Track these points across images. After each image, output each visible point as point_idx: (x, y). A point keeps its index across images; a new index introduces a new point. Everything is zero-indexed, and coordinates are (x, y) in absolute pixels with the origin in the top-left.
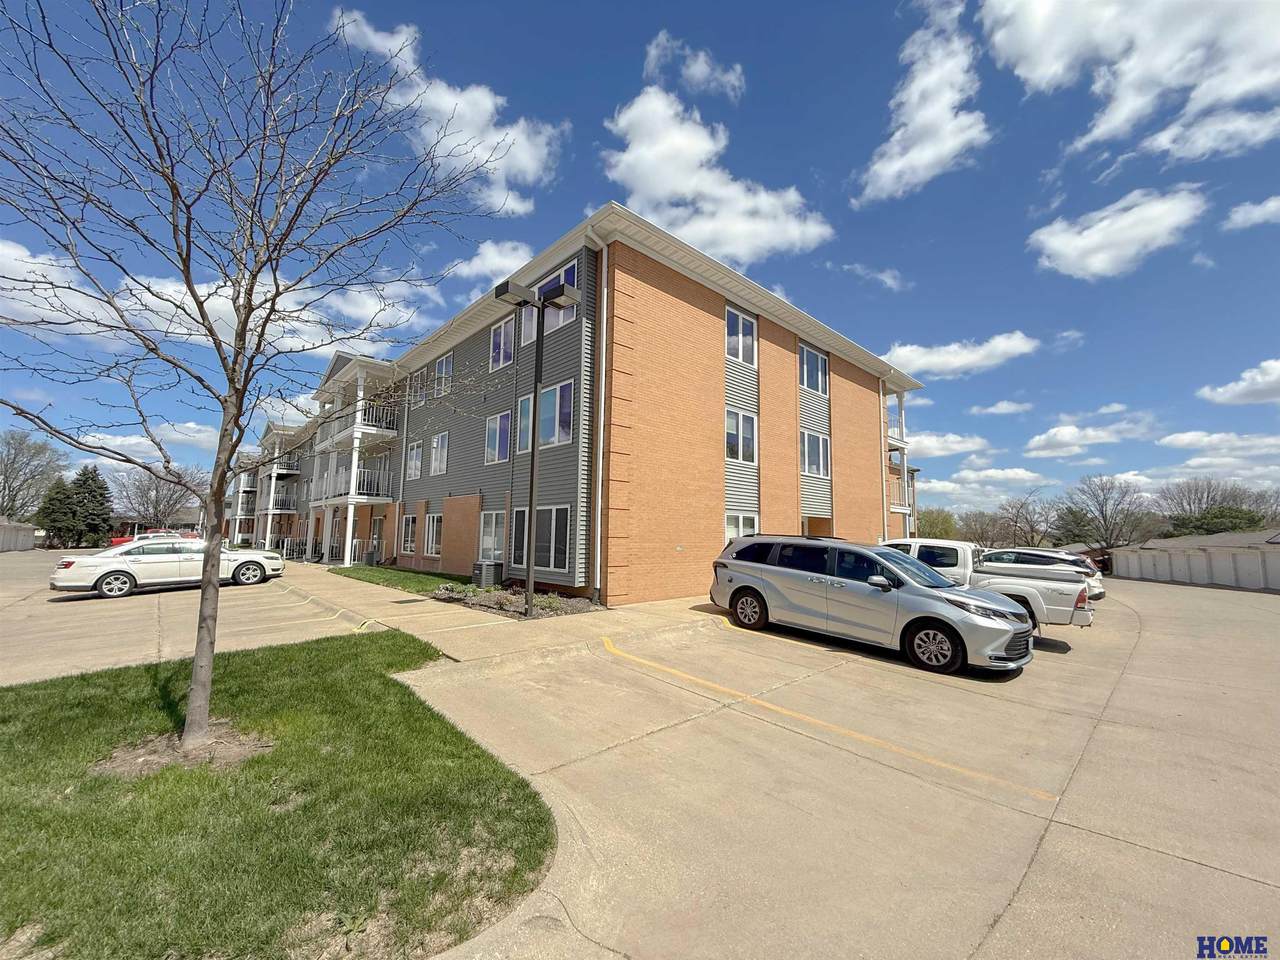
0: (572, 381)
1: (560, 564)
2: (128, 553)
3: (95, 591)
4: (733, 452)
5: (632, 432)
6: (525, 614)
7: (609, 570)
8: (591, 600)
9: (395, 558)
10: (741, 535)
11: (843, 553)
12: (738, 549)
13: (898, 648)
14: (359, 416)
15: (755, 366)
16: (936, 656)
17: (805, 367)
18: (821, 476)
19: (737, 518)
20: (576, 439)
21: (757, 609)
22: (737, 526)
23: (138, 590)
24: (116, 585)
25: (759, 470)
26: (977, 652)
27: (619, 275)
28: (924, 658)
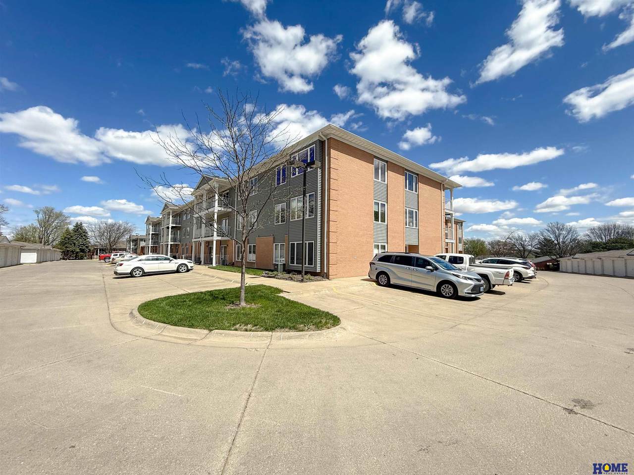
0: (314, 193)
1: (310, 263)
2: (140, 260)
3: (131, 275)
4: (377, 219)
5: (337, 213)
6: (302, 281)
7: (330, 266)
8: (323, 277)
9: (234, 263)
10: (380, 252)
11: (418, 259)
12: (379, 257)
13: (436, 291)
14: (216, 203)
15: (386, 183)
16: (448, 293)
17: (408, 181)
18: (414, 227)
19: (378, 246)
20: (316, 215)
21: (386, 279)
22: (378, 249)
23: (145, 274)
24: (138, 272)
25: (387, 226)
26: (462, 292)
27: (332, 151)
28: (444, 294)
